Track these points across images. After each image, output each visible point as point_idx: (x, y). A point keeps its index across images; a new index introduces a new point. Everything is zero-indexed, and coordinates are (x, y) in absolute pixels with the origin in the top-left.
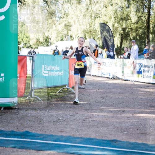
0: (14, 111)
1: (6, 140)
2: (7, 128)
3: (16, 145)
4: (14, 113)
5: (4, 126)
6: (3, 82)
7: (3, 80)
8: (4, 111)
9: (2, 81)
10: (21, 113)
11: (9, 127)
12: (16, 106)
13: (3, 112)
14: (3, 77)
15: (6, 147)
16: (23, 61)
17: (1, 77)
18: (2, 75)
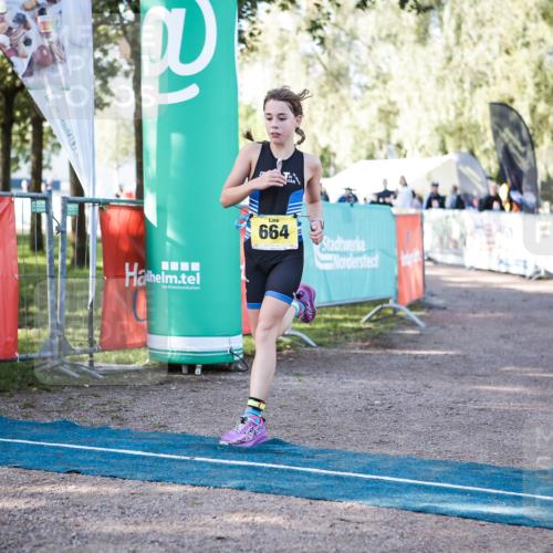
0: (233, 377)
1: (216, 466)
3: (247, 482)
4: (233, 382)
5: (205, 422)
6: (198, 288)
7: (198, 282)
8: (204, 377)
9: (196, 285)
12: (237, 362)
13: (201, 381)
14: (198, 274)
15: (215, 487)
17: (190, 273)
18: (196, 266)
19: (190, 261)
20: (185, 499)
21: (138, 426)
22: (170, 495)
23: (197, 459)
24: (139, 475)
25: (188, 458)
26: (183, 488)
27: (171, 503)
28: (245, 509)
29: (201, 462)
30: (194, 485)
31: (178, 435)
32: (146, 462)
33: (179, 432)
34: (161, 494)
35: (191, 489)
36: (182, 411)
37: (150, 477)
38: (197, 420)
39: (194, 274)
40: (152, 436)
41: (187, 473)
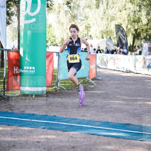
1: (37, 122)
2: (38, 112)
3: (46, 127)
5: (35, 110)
9: (34, 73)
10: (49, 100)
11: (40, 112)
12: (44, 94)
15: (37, 128)
16: (51, 56)
17: (32, 70)
18: (34, 68)
19: (32, 66)
20: (29, 131)
21: (17, 111)
22: (25, 130)
23: (33, 120)
24: (16, 125)
25: (30, 120)
26: (28, 128)
27: (24, 132)
28: (45, 134)
29: (34, 121)
30: (31, 127)
31: (27, 114)
32: (19, 121)
33: (28, 113)
34: (22, 130)
35: (30, 129)
36: (29, 107)
37: (19, 125)
38: (33, 110)
39: (33, 70)
40: (20, 114)
41: (30, 124)
